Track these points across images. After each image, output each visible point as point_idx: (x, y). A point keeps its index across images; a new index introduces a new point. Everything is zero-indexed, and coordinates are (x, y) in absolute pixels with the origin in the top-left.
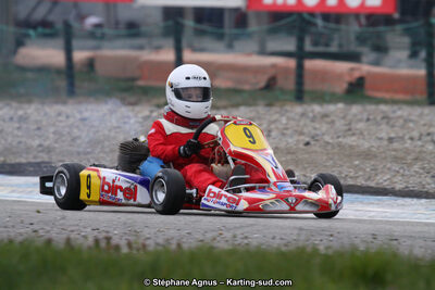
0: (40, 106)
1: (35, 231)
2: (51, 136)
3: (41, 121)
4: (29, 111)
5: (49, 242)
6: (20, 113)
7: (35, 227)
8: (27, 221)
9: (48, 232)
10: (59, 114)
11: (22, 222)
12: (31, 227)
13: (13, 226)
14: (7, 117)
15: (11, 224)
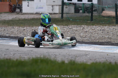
0: (108, 27)
1: (107, 60)
2: (111, 34)
3: (109, 31)
4: (105, 28)
5: (110, 63)
6: (103, 28)
7: (107, 59)
8: (105, 57)
9: (110, 60)
10: (114, 29)
11: (103, 57)
12: (106, 59)
13: (101, 59)
14: (100, 29)
15: (100, 58)
